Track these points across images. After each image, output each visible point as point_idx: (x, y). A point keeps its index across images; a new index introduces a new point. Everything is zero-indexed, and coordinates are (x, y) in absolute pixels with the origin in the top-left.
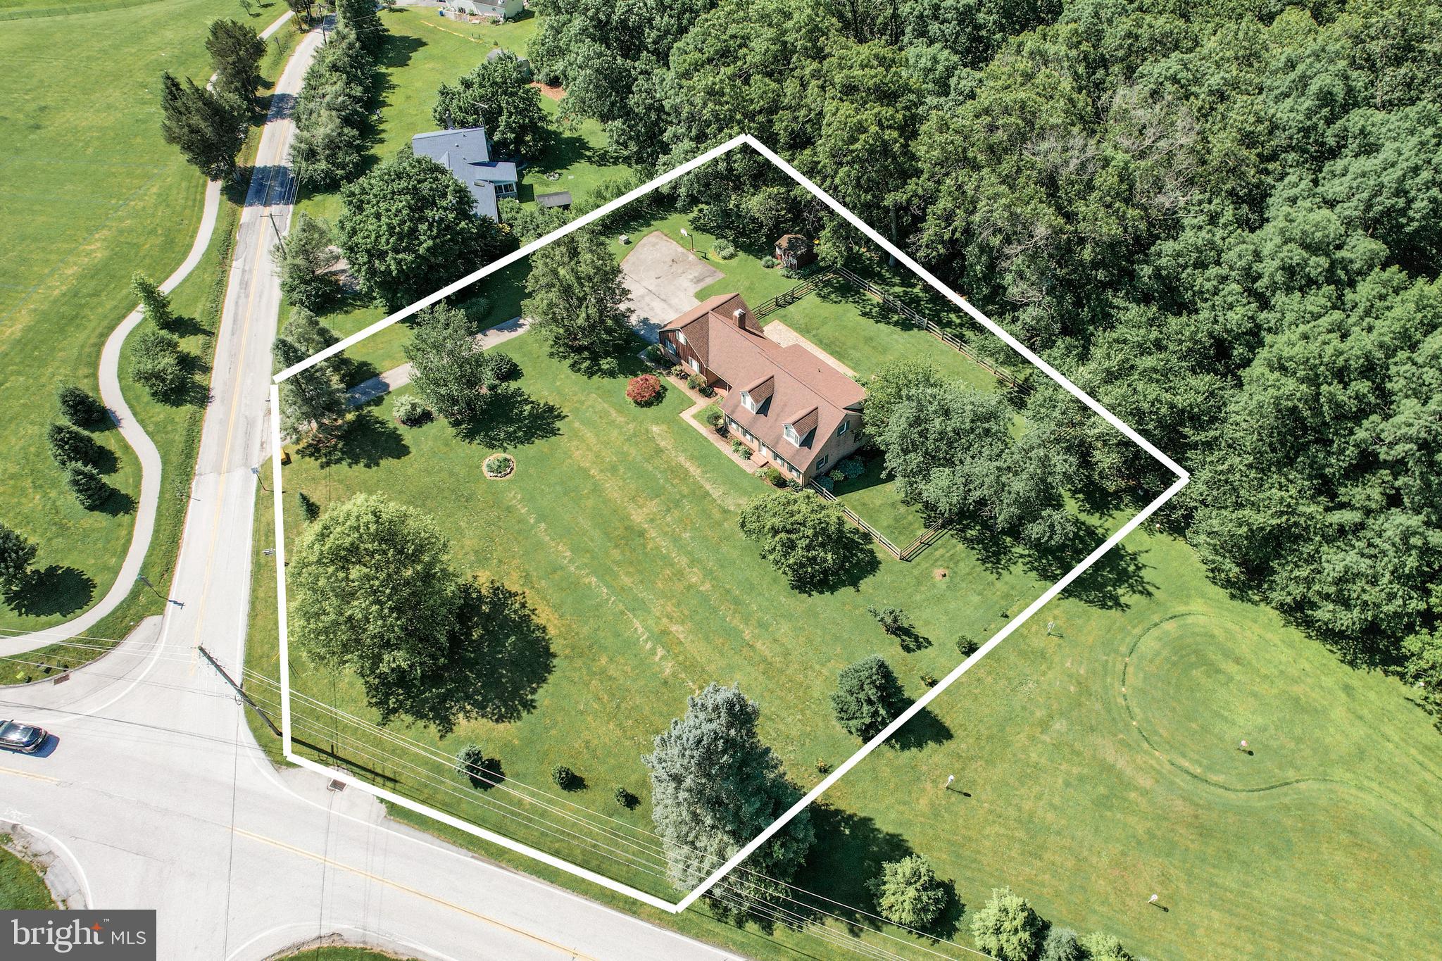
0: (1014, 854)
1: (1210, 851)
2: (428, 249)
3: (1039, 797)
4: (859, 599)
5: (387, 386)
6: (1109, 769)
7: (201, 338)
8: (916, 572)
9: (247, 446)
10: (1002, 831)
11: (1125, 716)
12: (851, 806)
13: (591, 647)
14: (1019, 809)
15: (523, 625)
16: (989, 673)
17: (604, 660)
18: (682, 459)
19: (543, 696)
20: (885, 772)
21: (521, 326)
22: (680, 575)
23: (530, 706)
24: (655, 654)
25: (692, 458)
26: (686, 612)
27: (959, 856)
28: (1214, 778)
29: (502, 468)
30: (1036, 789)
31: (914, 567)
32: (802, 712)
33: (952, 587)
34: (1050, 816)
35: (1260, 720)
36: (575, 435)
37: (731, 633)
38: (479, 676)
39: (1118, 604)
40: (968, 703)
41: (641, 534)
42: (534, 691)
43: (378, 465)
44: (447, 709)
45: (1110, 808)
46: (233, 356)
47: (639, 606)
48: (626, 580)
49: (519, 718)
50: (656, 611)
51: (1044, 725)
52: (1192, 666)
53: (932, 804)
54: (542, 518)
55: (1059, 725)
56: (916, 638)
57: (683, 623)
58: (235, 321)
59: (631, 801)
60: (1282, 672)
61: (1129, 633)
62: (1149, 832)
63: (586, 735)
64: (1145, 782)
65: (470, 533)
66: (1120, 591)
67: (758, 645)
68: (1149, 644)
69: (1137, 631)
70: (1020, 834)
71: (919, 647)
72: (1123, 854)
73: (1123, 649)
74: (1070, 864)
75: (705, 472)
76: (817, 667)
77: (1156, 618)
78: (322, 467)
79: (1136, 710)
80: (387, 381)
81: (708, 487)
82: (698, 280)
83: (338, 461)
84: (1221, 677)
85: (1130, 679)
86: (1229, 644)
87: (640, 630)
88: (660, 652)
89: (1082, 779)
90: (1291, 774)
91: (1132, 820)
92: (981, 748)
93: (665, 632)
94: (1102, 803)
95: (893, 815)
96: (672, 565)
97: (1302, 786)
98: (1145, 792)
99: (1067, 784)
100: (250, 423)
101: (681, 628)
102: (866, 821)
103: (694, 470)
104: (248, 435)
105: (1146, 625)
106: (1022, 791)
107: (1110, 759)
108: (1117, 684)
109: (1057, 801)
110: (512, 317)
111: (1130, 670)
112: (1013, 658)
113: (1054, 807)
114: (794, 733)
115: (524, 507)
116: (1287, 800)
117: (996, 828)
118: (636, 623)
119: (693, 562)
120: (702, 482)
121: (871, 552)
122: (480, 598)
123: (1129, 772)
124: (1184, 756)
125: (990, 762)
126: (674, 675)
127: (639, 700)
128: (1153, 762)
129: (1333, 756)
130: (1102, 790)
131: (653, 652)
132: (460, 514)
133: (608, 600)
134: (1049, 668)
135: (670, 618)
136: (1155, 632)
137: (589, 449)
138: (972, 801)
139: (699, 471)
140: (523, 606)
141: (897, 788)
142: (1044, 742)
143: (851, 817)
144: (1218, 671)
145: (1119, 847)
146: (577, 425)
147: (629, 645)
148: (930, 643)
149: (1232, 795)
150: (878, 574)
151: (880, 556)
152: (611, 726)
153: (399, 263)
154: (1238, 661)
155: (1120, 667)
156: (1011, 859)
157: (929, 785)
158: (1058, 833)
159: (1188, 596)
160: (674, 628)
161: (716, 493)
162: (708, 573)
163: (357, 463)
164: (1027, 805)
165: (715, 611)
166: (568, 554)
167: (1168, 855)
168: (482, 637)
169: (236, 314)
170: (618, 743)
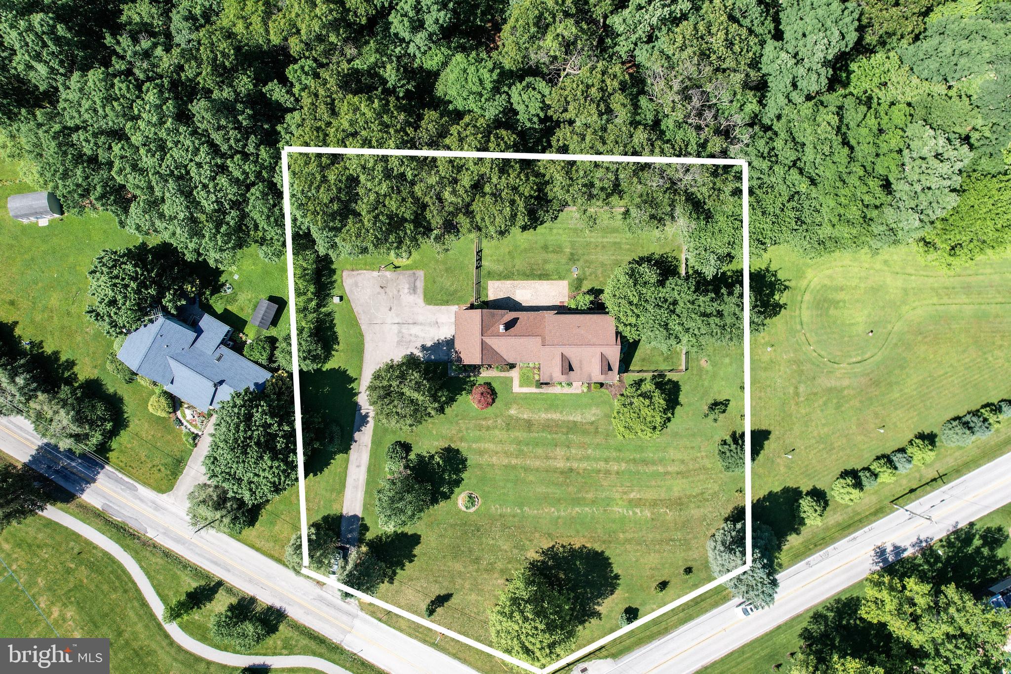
0: (825, 456)
1: (883, 389)
3: (817, 426)
4: (686, 408)
5: (356, 516)
6: (830, 390)
7: (221, 593)
8: (695, 372)
9: (339, 609)
10: (815, 451)
11: (820, 359)
12: (762, 494)
13: (610, 536)
14: (814, 437)
15: (575, 554)
16: (761, 391)
17: (621, 535)
18: (543, 416)
19: (617, 570)
20: (761, 470)
21: (367, 416)
22: (608, 472)
23: (617, 577)
24: (637, 513)
25: (547, 410)
26: (629, 484)
27: (809, 475)
28: (867, 356)
30: (813, 424)
31: (692, 370)
32: (711, 478)
33: (714, 365)
34: (826, 429)
35: (866, 312)
36: (481, 453)
37: (655, 475)
38: (584, 587)
39: (781, 307)
40: (764, 413)
41: (571, 470)
42: (612, 571)
43: (415, 556)
44: (589, 610)
45: (842, 406)
46: (251, 581)
47: (609, 501)
49: (619, 584)
50: (617, 496)
51: (797, 394)
52: (828, 308)
53: (785, 466)
54: (521, 505)
55: (802, 389)
56: (721, 403)
57: (632, 491)
58: (216, 563)
59: (688, 570)
60: (860, 278)
61: (795, 317)
62: (861, 402)
63: (647, 567)
64: (846, 382)
65: (500, 543)
66: (777, 297)
67: (670, 469)
68: (806, 315)
69: (797, 312)
70: (822, 446)
71: (726, 406)
72: (858, 419)
73: (799, 327)
74: (844, 441)
75: (561, 412)
76: (699, 455)
77: (799, 298)
78: (392, 583)
79: (823, 353)
80: (351, 514)
81: (571, 418)
82: (414, 290)
83: (395, 573)
84: (841, 304)
85: (811, 341)
86: (834, 283)
87: (620, 510)
88: (638, 511)
89: (825, 404)
90: (889, 327)
91: (852, 403)
92: (784, 427)
93: (630, 501)
94: (838, 406)
95: (776, 483)
96: (600, 471)
97: (895, 328)
98: (848, 387)
99: (822, 411)
100: (321, 599)
101: (634, 493)
102: (770, 493)
103: (556, 416)
104: (330, 604)
105: (798, 306)
106: (810, 430)
107: (829, 385)
108: (808, 347)
109: (824, 421)
110: (354, 415)
111: (808, 335)
112: (763, 375)
113: (824, 425)
114: (716, 488)
115: (506, 508)
116: (894, 341)
117: (813, 452)
118: (616, 509)
119: (606, 461)
120: (566, 418)
121: (670, 380)
122: (543, 562)
123: (838, 384)
124: (850, 356)
125: (791, 429)
126: (652, 513)
127: (651, 536)
128: (843, 371)
129: (898, 303)
130: (835, 401)
131: (635, 513)
132: (484, 540)
133: (593, 512)
134: (780, 365)
135: (625, 493)
136: (804, 306)
137: (497, 453)
138: (797, 451)
139: (558, 414)
140: (563, 546)
141: (769, 472)
142: (802, 402)
143: (764, 497)
144: (838, 302)
145: (855, 418)
146: (474, 446)
147: (623, 519)
148: (729, 400)
149: (876, 358)
150: (682, 388)
151: (675, 379)
152: (653, 554)
154: (842, 289)
155: (803, 338)
156: (825, 459)
157: (778, 460)
158: (833, 433)
159: (804, 273)
160: (632, 496)
161: (578, 418)
162: (617, 460)
163: (404, 565)
164: (815, 434)
165: (638, 472)
166: (553, 509)
167: (872, 404)
168: (564, 574)
169: (208, 559)
170: (662, 557)
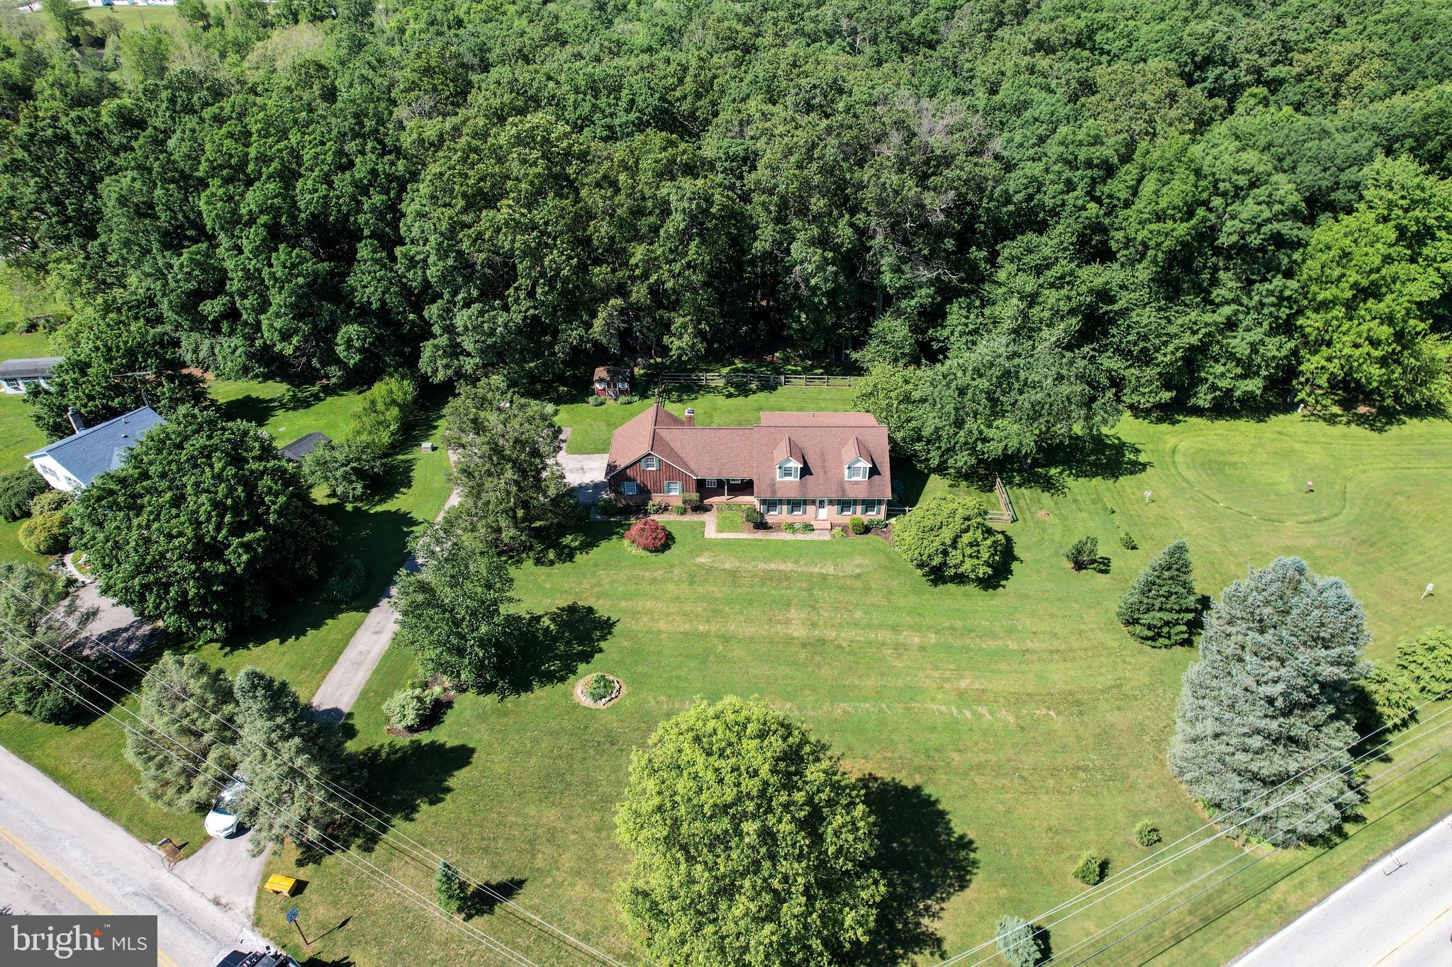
2: (279, 513)
4: (1032, 565)
5: (336, 712)
8: (1031, 524)
13: (929, 758)
17: (957, 757)
18: (762, 566)
19: (961, 828)
22: (901, 647)
23: (966, 844)
24: (981, 716)
25: (768, 559)
26: (951, 666)
29: (604, 689)
31: (1025, 522)
33: (1062, 518)
35: (1286, 473)
36: (635, 614)
37: (1004, 654)
39: (1144, 465)
41: (823, 641)
47: (913, 693)
48: (870, 683)
49: (975, 864)
50: (930, 684)
52: (1221, 469)
55: (1235, 547)
57: (962, 677)
61: (1173, 475)
66: (1132, 457)
67: (1031, 645)
69: (1173, 471)
73: (1185, 484)
75: (795, 563)
76: (1084, 627)
77: (1169, 459)
78: (369, 850)
79: (1244, 510)
80: (327, 706)
81: (816, 570)
85: (1216, 498)
87: (943, 709)
93: (962, 694)
96: (884, 644)
101: (968, 681)
103: (786, 566)
105: (1171, 465)
108: (1214, 504)
111: (1206, 492)
118: (932, 706)
120: (805, 570)
124: (1296, 515)
126: (1019, 718)
127: (1028, 760)
128: (1295, 529)
131: (978, 716)
133: (881, 711)
134: (1178, 522)
135: (947, 680)
137: (668, 615)
139: (791, 564)
144: (1234, 464)
146: (623, 604)
147: (953, 726)
149: (1342, 517)
150: (1015, 539)
152: (1045, 798)
153: (247, 547)
155: (1200, 495)
160: (963, 685)
162: (917, 628)
163: (415, 809)
165: (967, 648)
170: (1070, 805)
